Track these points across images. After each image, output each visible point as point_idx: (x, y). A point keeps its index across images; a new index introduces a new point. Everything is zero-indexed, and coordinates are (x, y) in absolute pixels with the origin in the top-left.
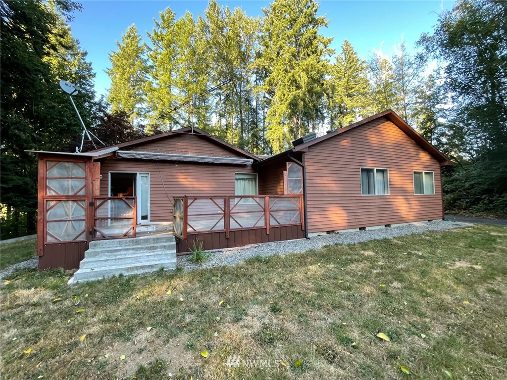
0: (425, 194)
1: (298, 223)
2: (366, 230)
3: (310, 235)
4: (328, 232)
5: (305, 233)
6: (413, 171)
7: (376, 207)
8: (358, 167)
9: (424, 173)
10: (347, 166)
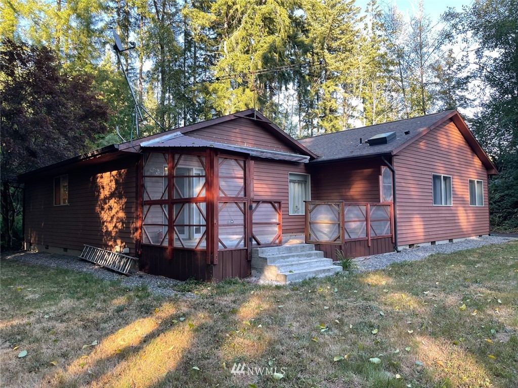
0: (477, 206)
1: (389, 234)
2: (436, 244)
3: (400, 248)
4: (410, 246)
5: (396, 246)
6: (469, 179)
7: (443, 218)
8: (430, 173)
9: (476, 181)
10: (423, 172)
